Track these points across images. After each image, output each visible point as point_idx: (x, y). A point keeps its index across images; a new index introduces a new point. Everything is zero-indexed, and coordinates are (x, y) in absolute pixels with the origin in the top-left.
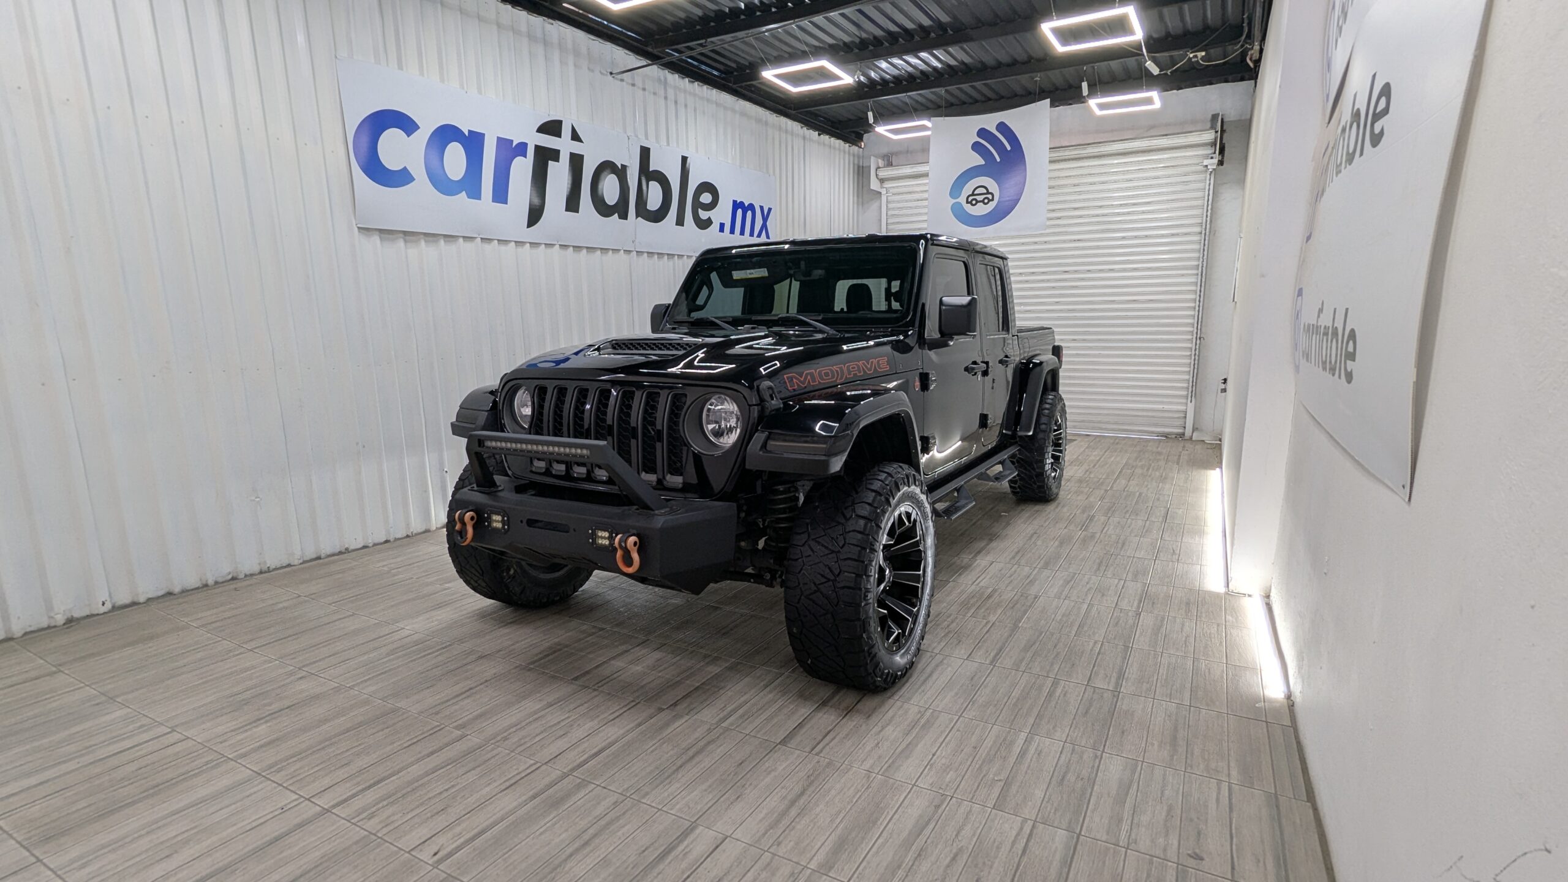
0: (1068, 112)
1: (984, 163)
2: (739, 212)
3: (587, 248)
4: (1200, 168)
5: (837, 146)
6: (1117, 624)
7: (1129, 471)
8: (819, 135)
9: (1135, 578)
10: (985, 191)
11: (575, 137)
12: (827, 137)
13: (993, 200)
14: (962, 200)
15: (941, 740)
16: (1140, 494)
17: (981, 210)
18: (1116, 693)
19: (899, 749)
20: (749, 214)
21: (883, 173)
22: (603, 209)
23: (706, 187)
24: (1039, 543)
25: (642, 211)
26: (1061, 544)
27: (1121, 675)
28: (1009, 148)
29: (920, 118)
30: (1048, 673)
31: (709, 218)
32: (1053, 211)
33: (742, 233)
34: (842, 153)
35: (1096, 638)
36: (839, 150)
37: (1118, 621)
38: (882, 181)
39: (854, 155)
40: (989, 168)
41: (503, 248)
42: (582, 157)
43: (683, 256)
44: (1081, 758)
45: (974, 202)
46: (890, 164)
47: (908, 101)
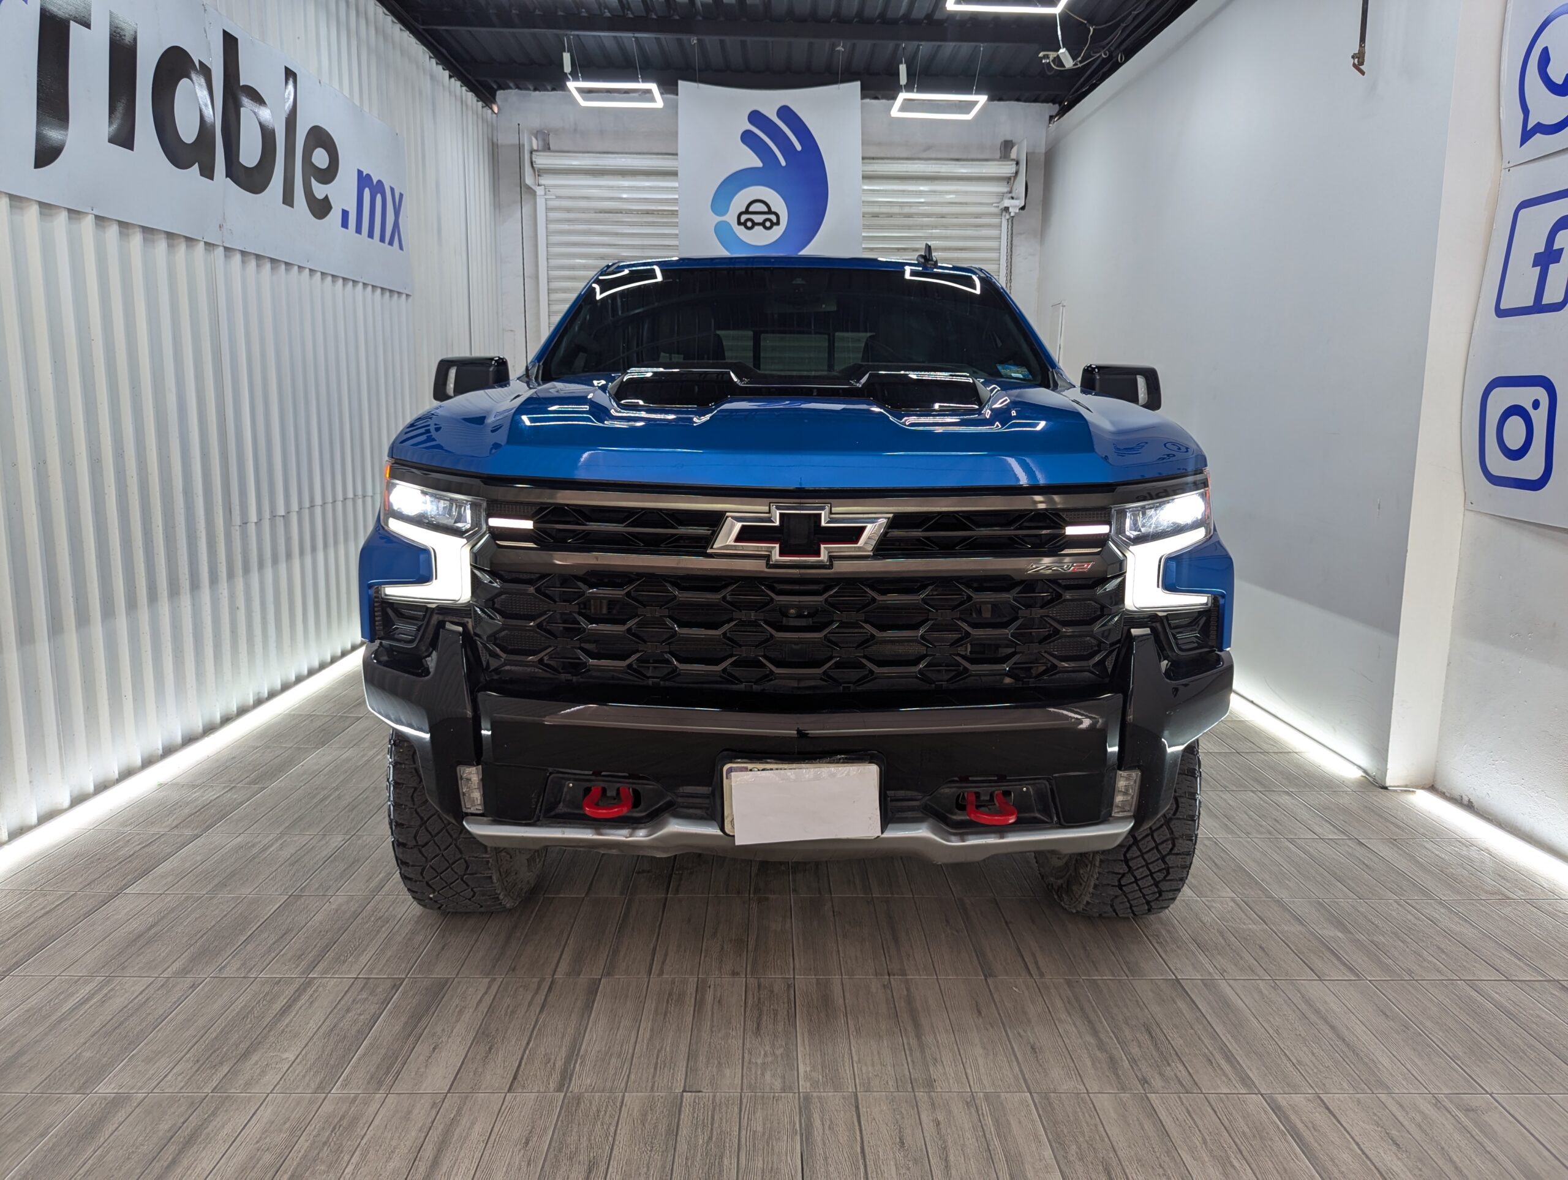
1: (760, 164)
2: (367, 193)
4: (995, 210)
5: (469, 102)
10: (766, 209)
13: (778, 223)
14: (731, 218)
17: (759, 237)
20: (378, 199)
21: (542, 160)
22: (173, 147)
23: (320, 136)
25: (233, 165)
28: (799, 147)
29: (645, 79)
31: (327, 198)
33: (371, 233)
36: (472, 109)
38: (537, 173)
39: (487, 123)
40: (769, 175)
43: (291, 264)
45: (749, 224)
46: (547, 148)
47: (631, 46)
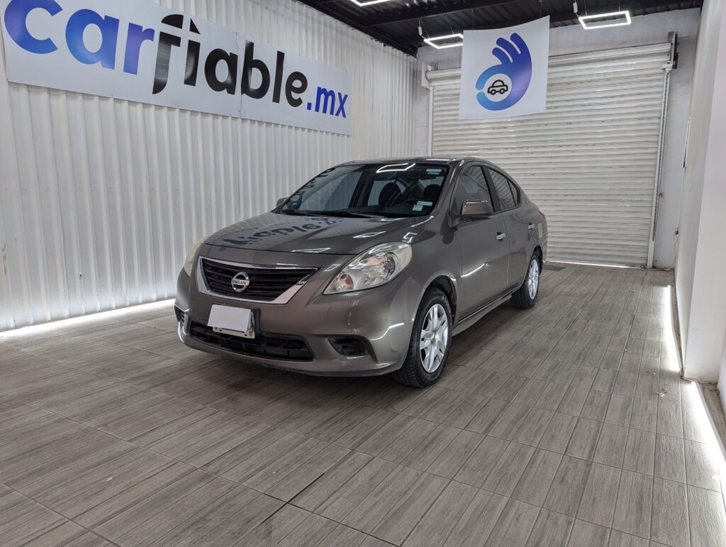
0: (565, 32)
1: (500, 63)
2: (323, 96)
3: (202, 113)
4: (661, 71)
5: (398, 54)
6: (592, 402)
7: (604, 289)
8: (385, 45)
9: (608, 365)
10: (501, 84)
11: (193, 28)
12: (390, 48)
13: (507, 90)
14: (485, 90)
15: (431, 502)
16: (613, 305)
17: (498, 98)
18: (589, 464)
19: (392, 511)
20: (330, 98)
22: (216, 85)
23: (297, 75)
24: (533, 338)
25: (246, 89)
26: (550, 339)
27: (593, 448)
28: (519, 52)
29: (455, 33)
30: (532, 442)
31: (300, 99)
32: (552, 102)
33: (325, 111)
34: (401, 61)
35: (574, 413)
36: (400, 58)
37: (593, 400)
38: (430, 81)
39: (410, 62)
40: (505, 68)
41: (132, 108)
42: (198, 45)
43: (278, 124)
44: (556, 523)
46: (436, 69)
47: (448, 20)
